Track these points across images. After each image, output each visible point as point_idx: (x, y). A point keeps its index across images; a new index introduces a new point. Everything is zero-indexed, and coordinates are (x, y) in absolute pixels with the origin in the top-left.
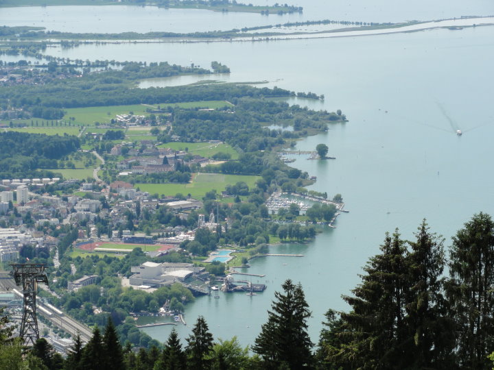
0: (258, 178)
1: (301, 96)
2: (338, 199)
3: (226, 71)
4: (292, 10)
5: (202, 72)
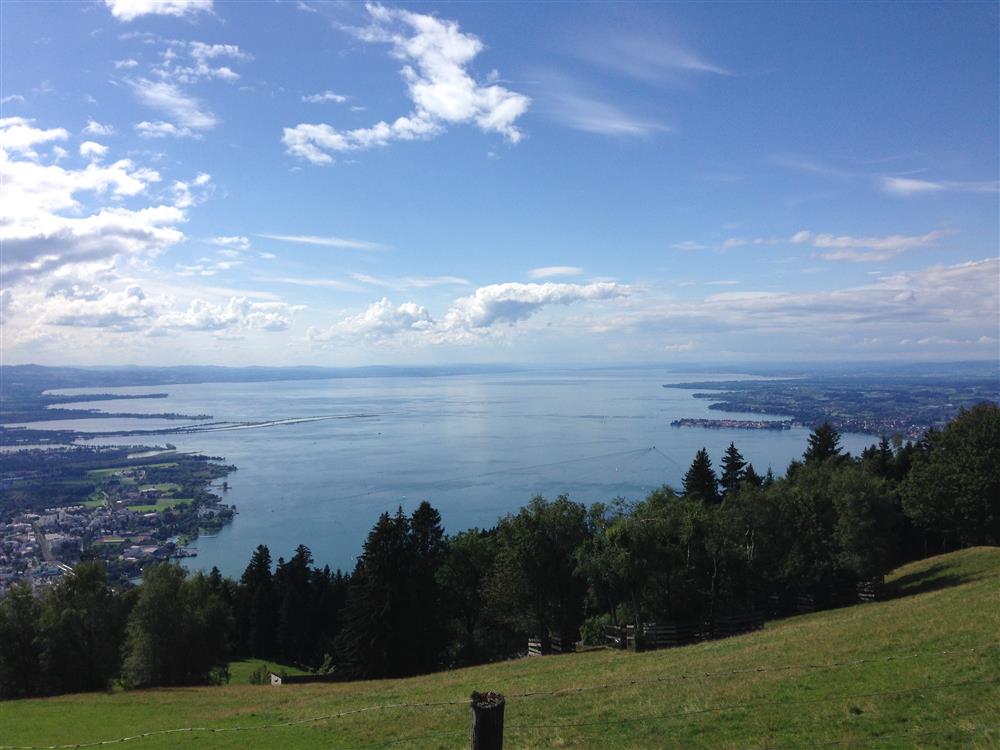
0: (192, 500)
1: (214, 458)
2: (234, 507)
3: (175, 448)
4: (208, 417)
5: (162, 449)
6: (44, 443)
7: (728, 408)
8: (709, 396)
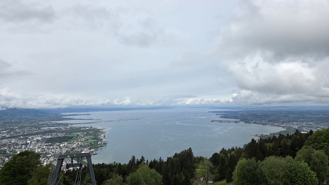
0: (97, 140)
1: (101, 130)
2: (107, 142)
3: (92, 127)
4: (100, 120)
5: (89, 127)
6: (61, 126)
7: (224, 117)
8: (219, 114)
